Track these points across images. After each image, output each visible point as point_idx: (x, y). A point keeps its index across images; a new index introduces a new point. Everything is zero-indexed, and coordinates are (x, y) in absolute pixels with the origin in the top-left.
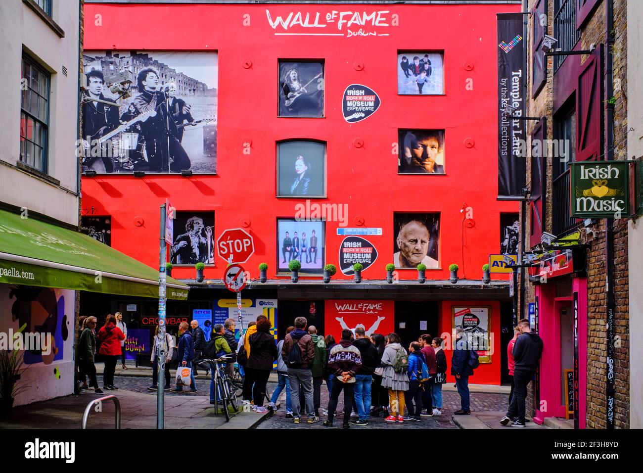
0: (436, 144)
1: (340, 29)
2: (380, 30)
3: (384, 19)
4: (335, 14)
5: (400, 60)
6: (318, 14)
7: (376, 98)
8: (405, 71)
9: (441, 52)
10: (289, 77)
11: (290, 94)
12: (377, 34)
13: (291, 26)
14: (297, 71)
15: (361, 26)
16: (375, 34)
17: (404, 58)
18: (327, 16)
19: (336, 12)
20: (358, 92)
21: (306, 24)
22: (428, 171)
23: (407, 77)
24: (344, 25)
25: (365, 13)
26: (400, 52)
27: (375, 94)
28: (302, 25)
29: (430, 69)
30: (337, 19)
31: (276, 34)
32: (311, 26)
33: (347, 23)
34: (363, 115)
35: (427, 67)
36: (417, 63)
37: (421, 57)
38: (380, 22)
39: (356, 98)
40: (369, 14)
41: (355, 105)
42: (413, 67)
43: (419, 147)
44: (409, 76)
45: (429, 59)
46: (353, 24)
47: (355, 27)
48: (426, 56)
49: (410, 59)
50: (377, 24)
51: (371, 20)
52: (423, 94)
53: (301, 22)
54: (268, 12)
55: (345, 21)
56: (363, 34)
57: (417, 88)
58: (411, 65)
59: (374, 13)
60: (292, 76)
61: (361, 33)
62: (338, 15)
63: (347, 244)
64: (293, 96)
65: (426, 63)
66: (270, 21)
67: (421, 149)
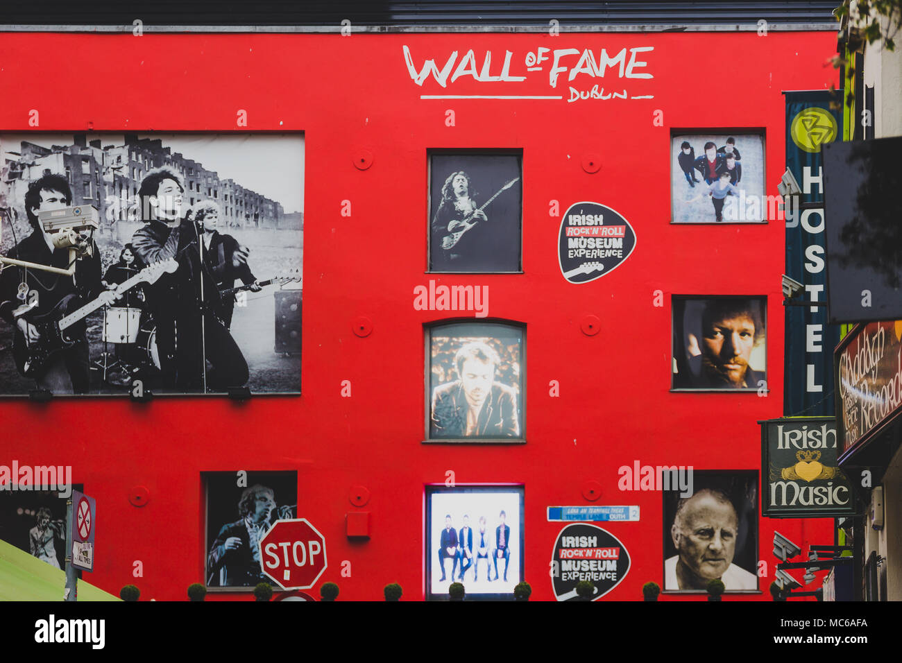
0: (750, 327)
1: (554, 85)
2: (634, 86)
4: (544, 55)
6: (509, 55)
7: (628, 231)
8: (687, 174)
9: (761, 133)
10: (450, 189)
11: (452, 224)
12: (629, 96)
13: (453, 80)
14: (467, 174)
15: (597, 80)
16: (625, 96)
17: (685, 145)
18: (528, 58)
19: (547, 50)
20: (591, 220)
21: (485, 77)
22: (732, 383)
23: (692, 185)
24: (563, 77)
25: (604, 51)
26: (676, 133)
27: (625, 224)
28: (476, 77)
29: (738, 167)
30: (547, 65)
31: (423, 97)
32: (495, 79)
33: (567, 74)
34: (601, 267)
35: (731, 163)
36: (712, 155)
37: (721, 142)
38: (636, 70)
39: (588, 231)
40: (612, 55)
41: (584, 246)
42: (703, 164)
43: (716, 333)
44: (696, 184)
45: (736, 147)
46: (579, 75)
47: (584, 82)
48: (731, 141)
49: (698, 147)
50: (629, 75)
51: (618, 66)
52: (723, 221)
53: (473, 72)
54: (406, 49)
55: (564, 69)
56: (600, 96)
57: (713, 210)
58: (700, 159)
59: (624, 52)
60: (456, 185)
61: (596, 93)
62: (550, 55)
63: (567, 541)
64: (457, 229)
65: (730, 156)
66: (412, 70)
67: (720, 337)
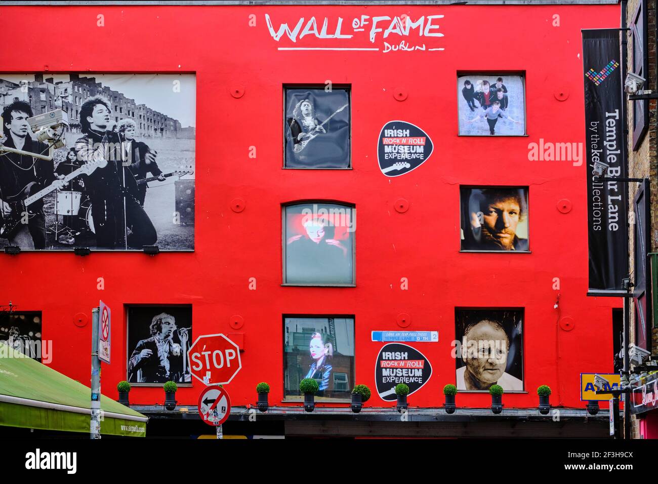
3: (437, 27)
5: (461, 85)
9: (522, 74)
20: (400, 133)
27: (425, 136)
34: (408, 166)
38: (431, 31)
39: (398, 141)
41: (396, 151)
45: (503, 84)
50: (427, 34)
51: (419, 27)
